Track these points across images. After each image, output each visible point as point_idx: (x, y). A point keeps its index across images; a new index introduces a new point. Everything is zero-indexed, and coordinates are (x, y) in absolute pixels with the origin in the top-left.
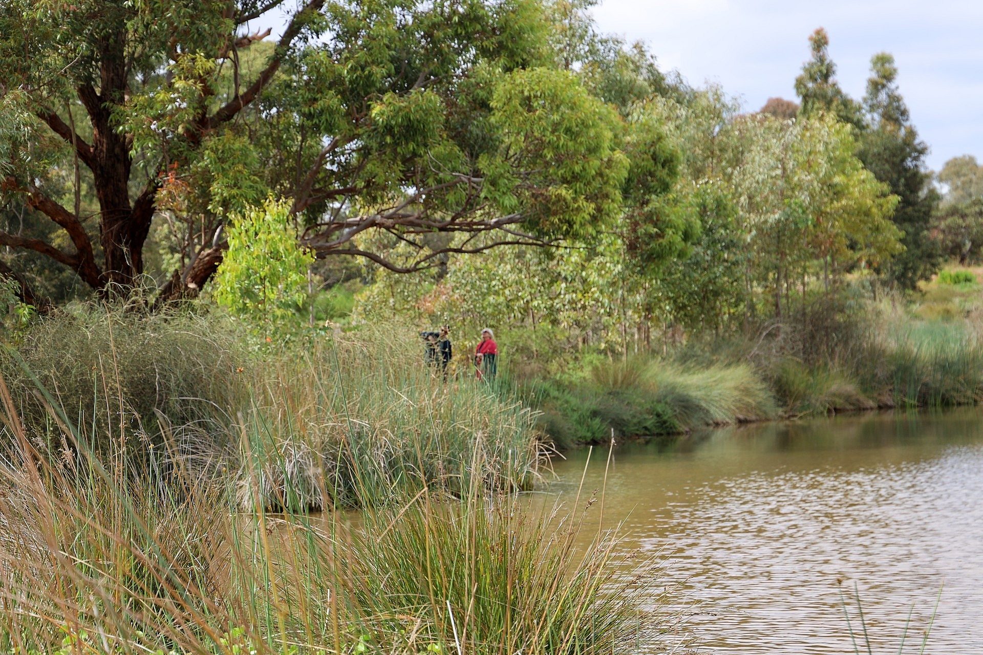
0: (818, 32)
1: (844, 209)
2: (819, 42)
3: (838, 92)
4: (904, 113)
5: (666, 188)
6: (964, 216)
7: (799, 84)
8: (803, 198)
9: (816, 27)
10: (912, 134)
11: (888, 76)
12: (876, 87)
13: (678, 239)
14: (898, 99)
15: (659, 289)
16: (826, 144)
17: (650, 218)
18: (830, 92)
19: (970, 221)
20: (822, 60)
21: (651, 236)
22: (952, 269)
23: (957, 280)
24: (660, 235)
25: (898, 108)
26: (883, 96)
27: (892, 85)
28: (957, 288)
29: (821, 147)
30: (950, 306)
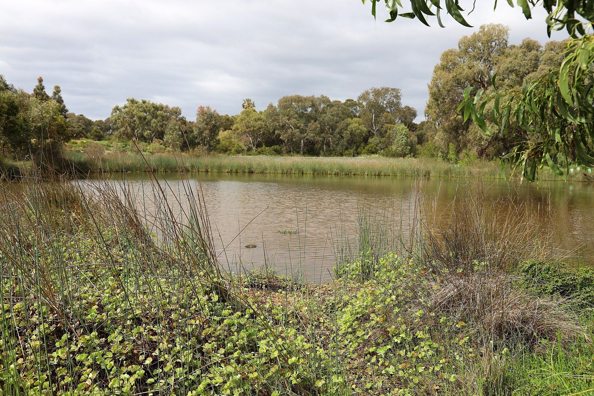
0: (40, 78)
1: (57, 124)
2: (40, 81)
3: (45, 94)
4: (62, 101)
5: (15, 115)
6: (74, 128)
7: (35, 90)
8: (47, 120)
9: (40, 76)
10: (64, 106)
11: (59, 92)
12: (55, 94)
13: (19, 128)
14: (61, 97)
15: (8, 140)
16: (53, 108)
17: (12, 122)
18: (43, 93)
19: (76, 129)
20: (41, 85)
21: (11, 126)
22: (72, 141)
23: (73, 143)
24: (15, 126)
25: (61, 100)
26: (57, 96)
27: (60, 94)
28: (74, 145)
29: (51, 108)
30: (72, 149)
